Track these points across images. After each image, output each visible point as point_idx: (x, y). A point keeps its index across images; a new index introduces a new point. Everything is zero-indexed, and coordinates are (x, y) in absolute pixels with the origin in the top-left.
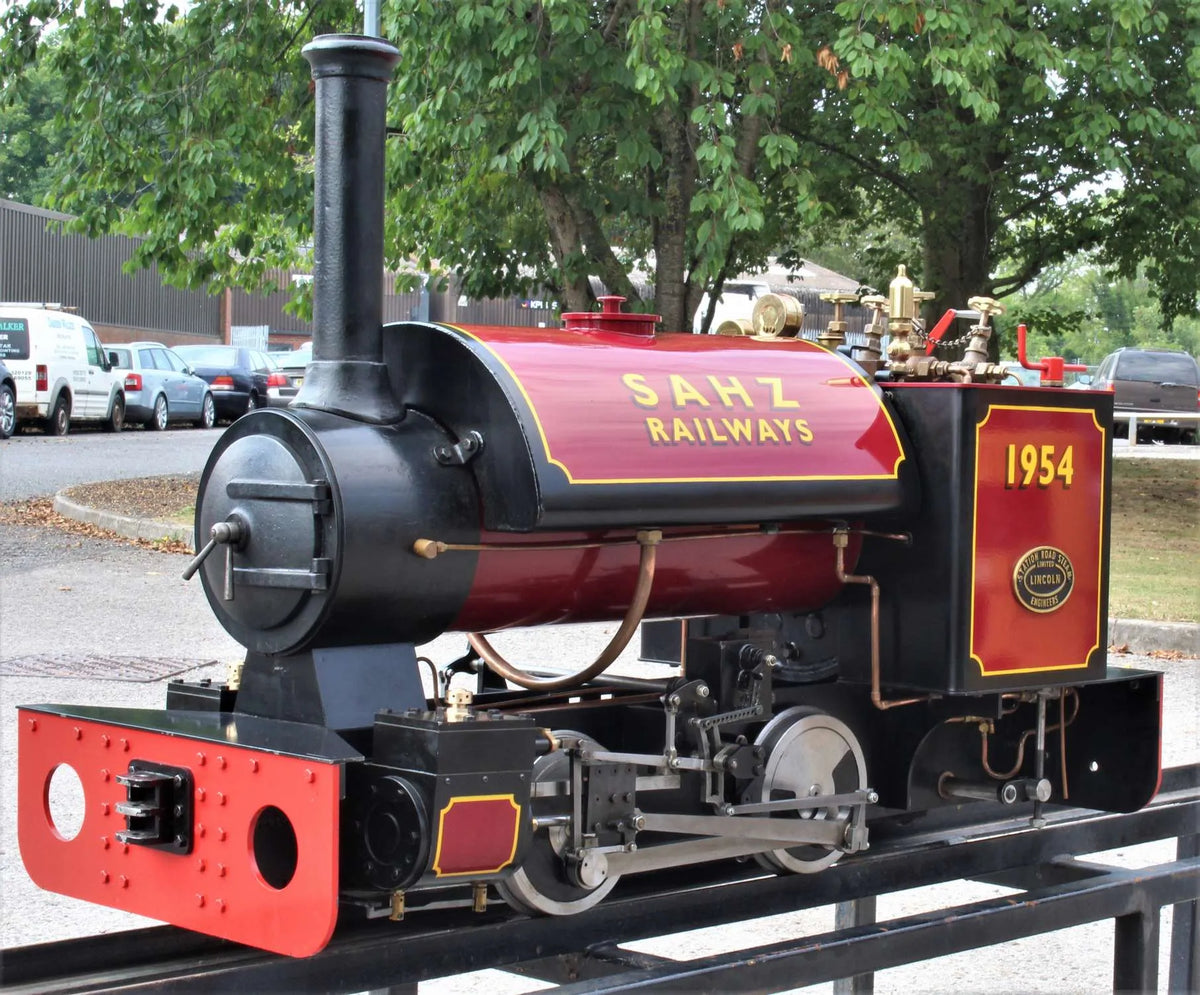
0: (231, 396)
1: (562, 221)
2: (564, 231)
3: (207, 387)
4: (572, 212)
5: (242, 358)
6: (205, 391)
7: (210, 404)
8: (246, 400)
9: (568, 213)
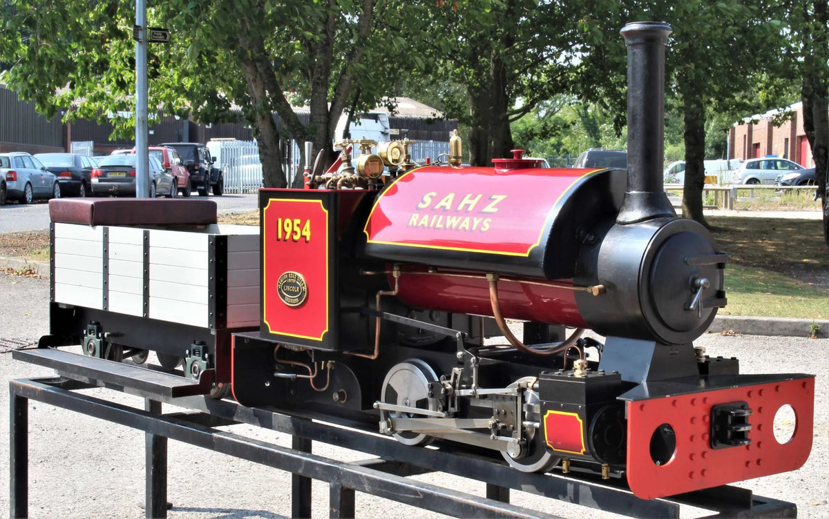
0: (70, 183)
1: (254, 81)
2: (256, 86)
3: (55, 178)
4: (261, 75)
5: (76, 161)
6: (54, 180)
7: (57, 187)
8: (79, 185)
9: (258, 76)
